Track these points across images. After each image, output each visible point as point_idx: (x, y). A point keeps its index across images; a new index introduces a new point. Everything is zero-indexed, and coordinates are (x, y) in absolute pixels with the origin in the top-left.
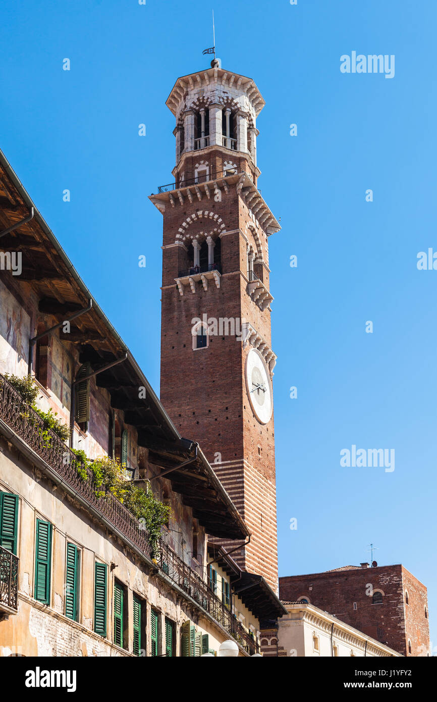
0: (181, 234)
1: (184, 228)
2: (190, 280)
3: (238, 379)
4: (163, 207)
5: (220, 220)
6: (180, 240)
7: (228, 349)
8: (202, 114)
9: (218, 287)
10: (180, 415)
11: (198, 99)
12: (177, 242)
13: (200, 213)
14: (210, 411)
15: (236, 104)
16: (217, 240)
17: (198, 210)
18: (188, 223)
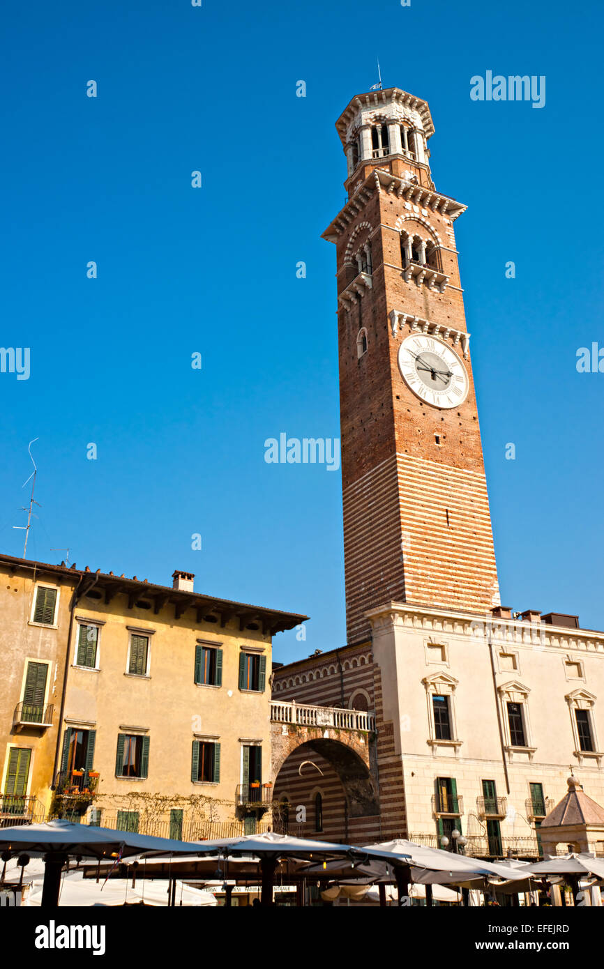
0: (348, 255)
1: (350, 249)
2: (348, 292)
3: (388, 370)
4: (335, 239)
5: (369, 225)
6: (347, 261)
7: (379, 344)
8: (357, 142)
9: (371, 287)
10: (353, 428)
11: (353, 132)
12: (345, 264)
13: (357, 228)
14: (371, 413)
15: (385, 117)
16: (370, 245)
17: (356, 227)
18: (351, 243)
